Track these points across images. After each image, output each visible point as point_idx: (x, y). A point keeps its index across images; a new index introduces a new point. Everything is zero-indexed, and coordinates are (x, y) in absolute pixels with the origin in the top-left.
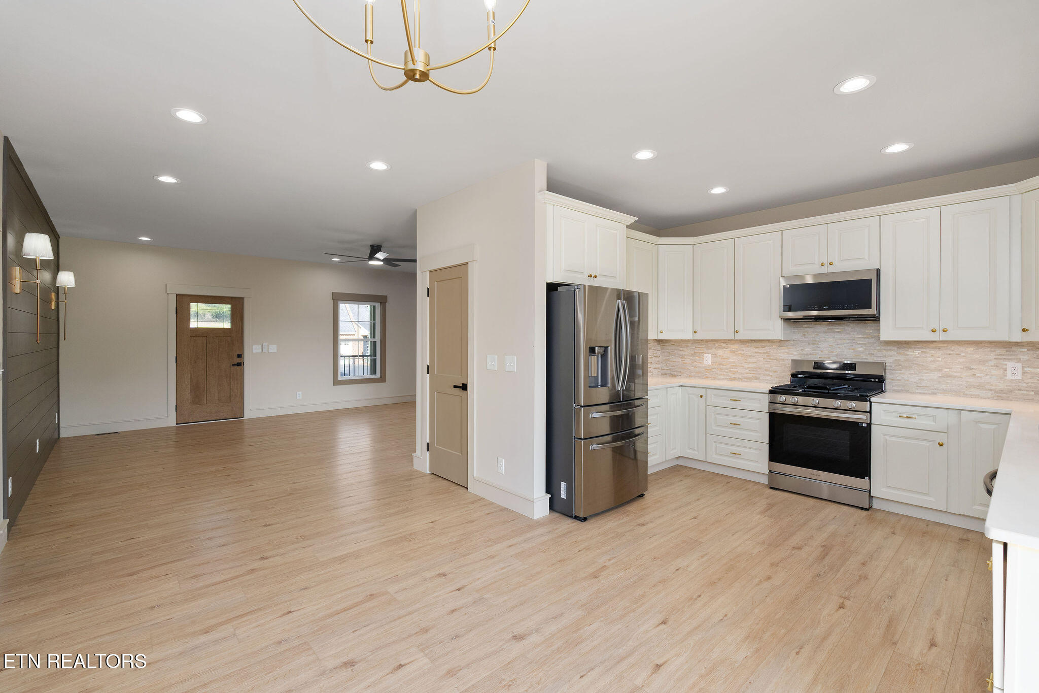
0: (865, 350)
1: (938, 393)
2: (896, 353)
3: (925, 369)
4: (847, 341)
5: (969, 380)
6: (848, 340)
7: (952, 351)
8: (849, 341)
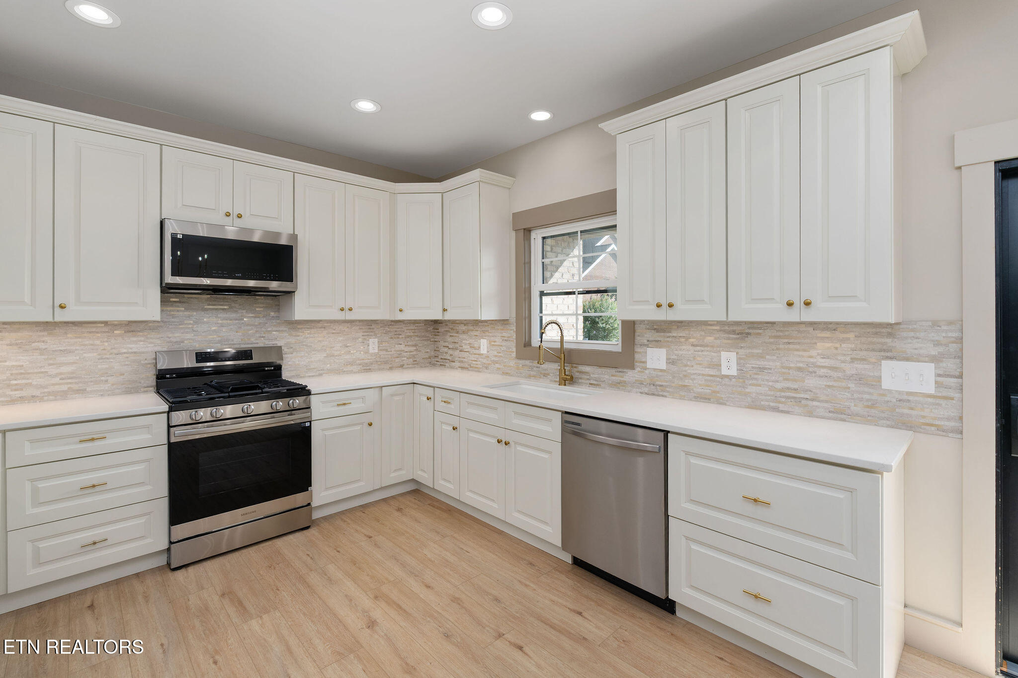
0: (256, 331)
1: (324, 373)
2: (287, 334)
3: (313, 351)
4: (234, 321)
5: (346, 357)
6: (236, 319)
7: (334, 330)
8: (237, 321)
